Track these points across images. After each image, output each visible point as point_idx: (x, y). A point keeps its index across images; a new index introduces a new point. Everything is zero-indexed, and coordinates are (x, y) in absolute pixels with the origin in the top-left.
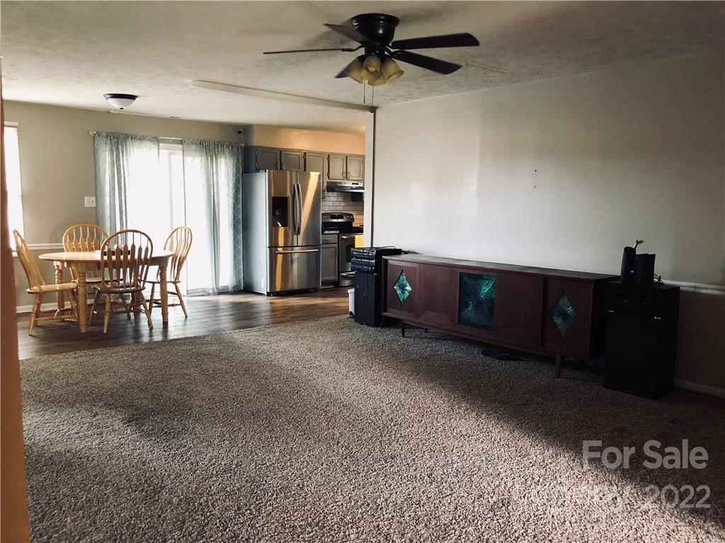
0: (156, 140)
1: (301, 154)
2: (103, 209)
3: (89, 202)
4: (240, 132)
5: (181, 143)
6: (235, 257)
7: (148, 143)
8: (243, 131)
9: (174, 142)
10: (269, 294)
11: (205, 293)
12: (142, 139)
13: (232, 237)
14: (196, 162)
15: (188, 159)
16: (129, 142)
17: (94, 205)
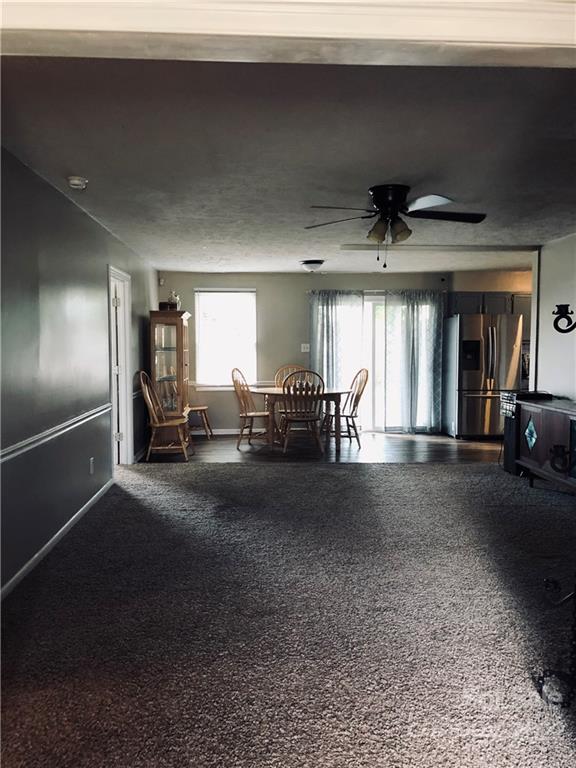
0: (361, 293)
1: (509, 297)
2: (315, 354)
3: (305, 348)
4: (443, 280)
5: (385, 294)
6: (435, 399)
7: (354, 297)
8: (446, 277)
9: (378, 294)
10: (458, 437)
11: (401, 431)
12: (349, 293)
13: (431, 380)
14: (398, 311)
15: (390, 308)
16: (338, 297)
17: (308, 350)
